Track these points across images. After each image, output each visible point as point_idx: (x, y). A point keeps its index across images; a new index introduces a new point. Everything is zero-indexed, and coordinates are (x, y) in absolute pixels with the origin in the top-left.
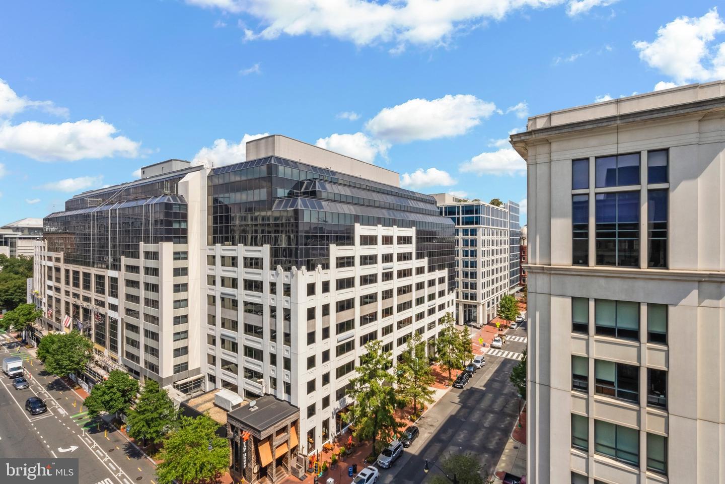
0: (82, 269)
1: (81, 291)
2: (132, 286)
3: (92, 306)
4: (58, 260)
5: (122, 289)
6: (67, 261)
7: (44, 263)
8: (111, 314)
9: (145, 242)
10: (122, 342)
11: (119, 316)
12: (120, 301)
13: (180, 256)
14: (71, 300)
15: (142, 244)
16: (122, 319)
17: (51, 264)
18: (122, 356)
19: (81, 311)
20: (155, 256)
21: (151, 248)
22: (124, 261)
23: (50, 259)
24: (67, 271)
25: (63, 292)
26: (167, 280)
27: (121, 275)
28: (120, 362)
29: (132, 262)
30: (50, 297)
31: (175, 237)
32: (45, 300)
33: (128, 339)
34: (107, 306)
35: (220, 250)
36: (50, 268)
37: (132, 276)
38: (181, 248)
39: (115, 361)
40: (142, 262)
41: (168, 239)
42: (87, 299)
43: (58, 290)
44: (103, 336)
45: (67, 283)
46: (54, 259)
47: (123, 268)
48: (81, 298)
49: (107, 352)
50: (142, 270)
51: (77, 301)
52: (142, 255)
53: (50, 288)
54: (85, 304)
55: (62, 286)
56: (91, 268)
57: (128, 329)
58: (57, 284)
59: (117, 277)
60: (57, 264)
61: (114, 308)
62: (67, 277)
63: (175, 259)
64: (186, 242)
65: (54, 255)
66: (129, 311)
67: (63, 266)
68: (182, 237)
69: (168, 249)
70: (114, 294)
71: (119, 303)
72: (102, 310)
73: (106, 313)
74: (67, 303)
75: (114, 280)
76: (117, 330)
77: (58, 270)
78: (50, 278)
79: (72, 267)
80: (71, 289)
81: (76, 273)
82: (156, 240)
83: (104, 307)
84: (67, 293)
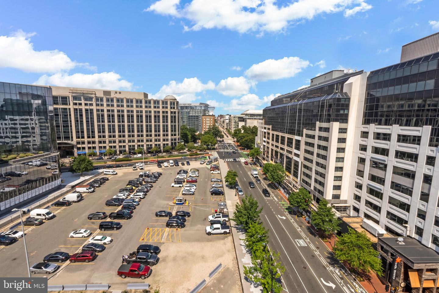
0: (280, 134)
1: (280, 145)
2: (309, 146)
3: (285, 153)
4: (269, 129)
5: (303, 146)
6: (272, 130)
7: (262, 130)
8: (295, 158)
9: (320, 122)
10: (301, 174)
11: (300, 160)
12: (301, 153)
13: (343, 131)
14: (274, 148)
15: (318, 123)
16: (302, 162)
17: (265, 131)
18: (300, 181)
19: (279, 154)
20: (327, 130)
21: (325, 125)
22: (305, 131)
23: (265, 128)
24: (273, 135)
25: (270, 144)
26: (334, 145)
27: (303, 140)
28: (299, 183)
29: (310, 132)
30: (264, 146)
31: (341, 119)
32: (262, 147)
33: (303, 172)
34: (293, 154)
35: (373, 128)
36: (265, 133)
37: (310, 140)
38: (343, 126)
39: (297, 182)
40: (317, 133)
41: (336, 120)
42: (282, 149)
43: (268, 143)
44: (290, 169)
45: (273, 140)
46: (267, 129)
47: (304, 135)
48: (279, 148)
49: (291, 177)
50: (317, 138)
51: (277, 149)
52: (317, 129)
53: (264, 141)
54: (281, 151)
55: (270, 141)
56: (285, 134)
57: (305, 168)
58: (268, 140)
59: (300, 140)
60: (269, 131)
61: (297, 155)
62: (273, 137)
63: (339, 132)
64: (347, 122)
65: (267, 126)
66: (306, 159)
67: (271, 132)
68: (345, 119)
69: (336, 126)
70: (298, 148)
71: (300, 153)
72: (290, 156)
73: (293, 158)
74: (272, 150)
75: (298, 142)
76: (298, 167)
77: (269, 134)
78: (265, 137)
79: (275, 133)
80: (275, 143)
81: (277, 136)
82: (329, 121)
83: (292, 154)
84: (273, 145)
